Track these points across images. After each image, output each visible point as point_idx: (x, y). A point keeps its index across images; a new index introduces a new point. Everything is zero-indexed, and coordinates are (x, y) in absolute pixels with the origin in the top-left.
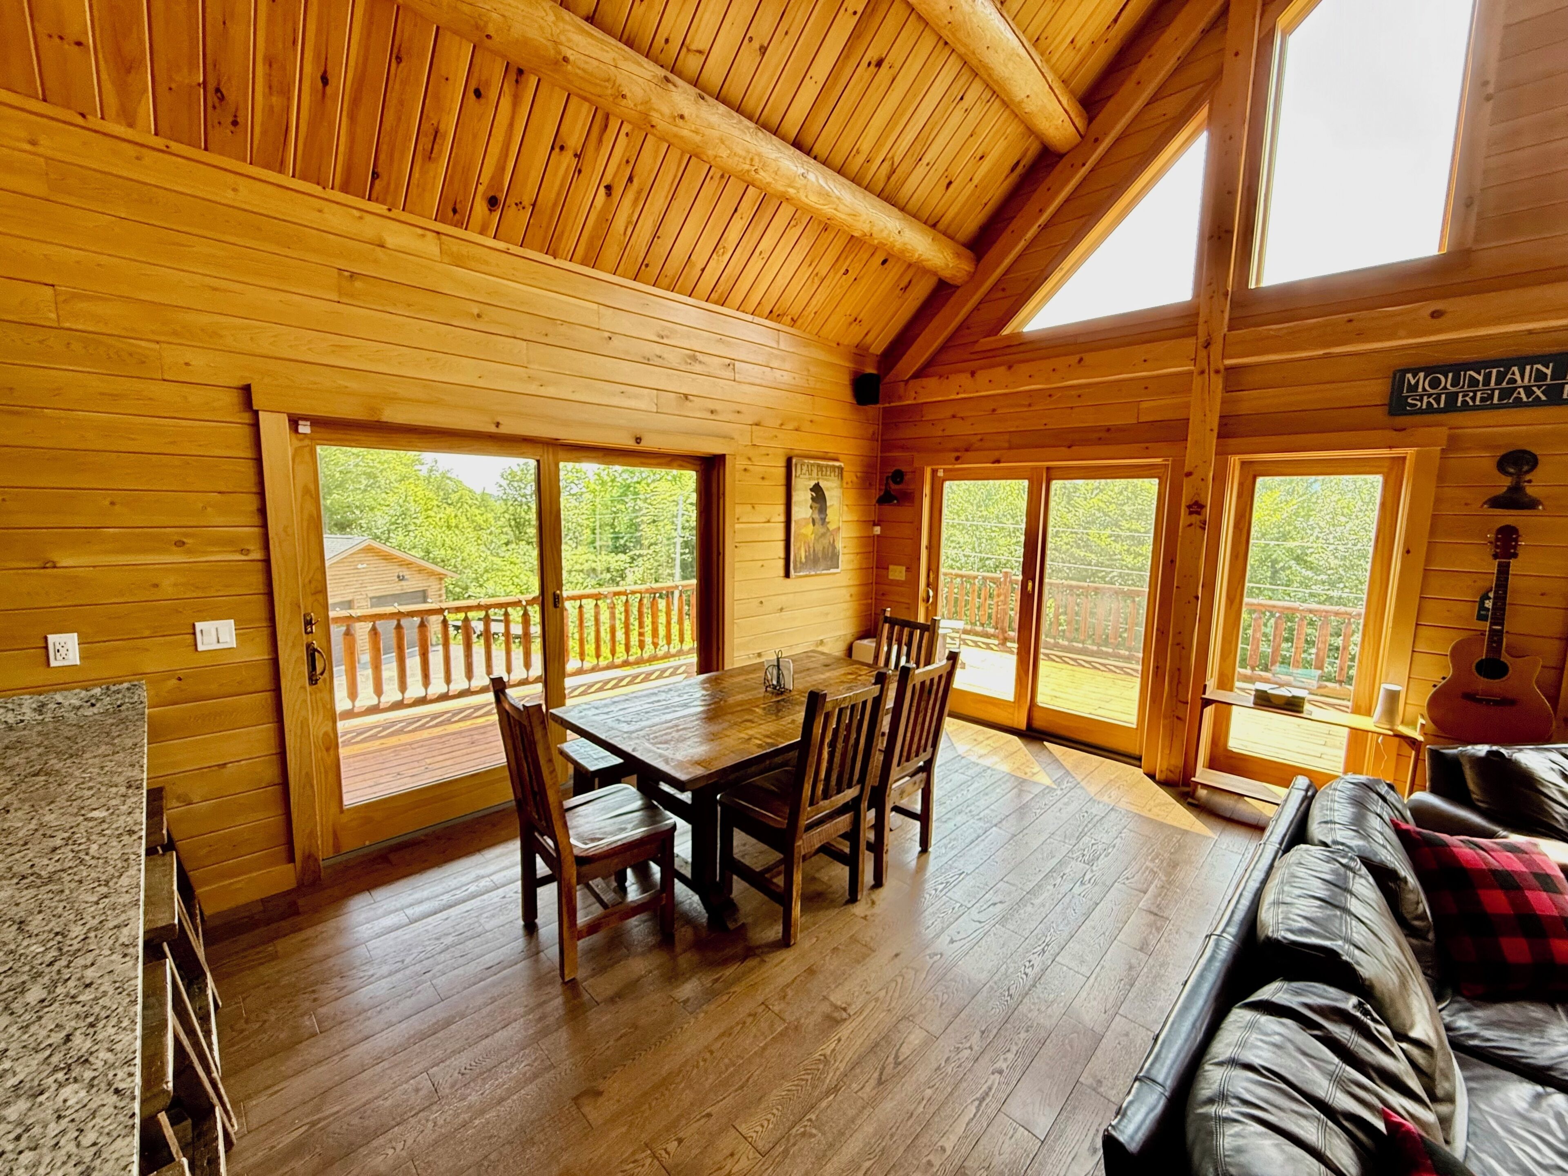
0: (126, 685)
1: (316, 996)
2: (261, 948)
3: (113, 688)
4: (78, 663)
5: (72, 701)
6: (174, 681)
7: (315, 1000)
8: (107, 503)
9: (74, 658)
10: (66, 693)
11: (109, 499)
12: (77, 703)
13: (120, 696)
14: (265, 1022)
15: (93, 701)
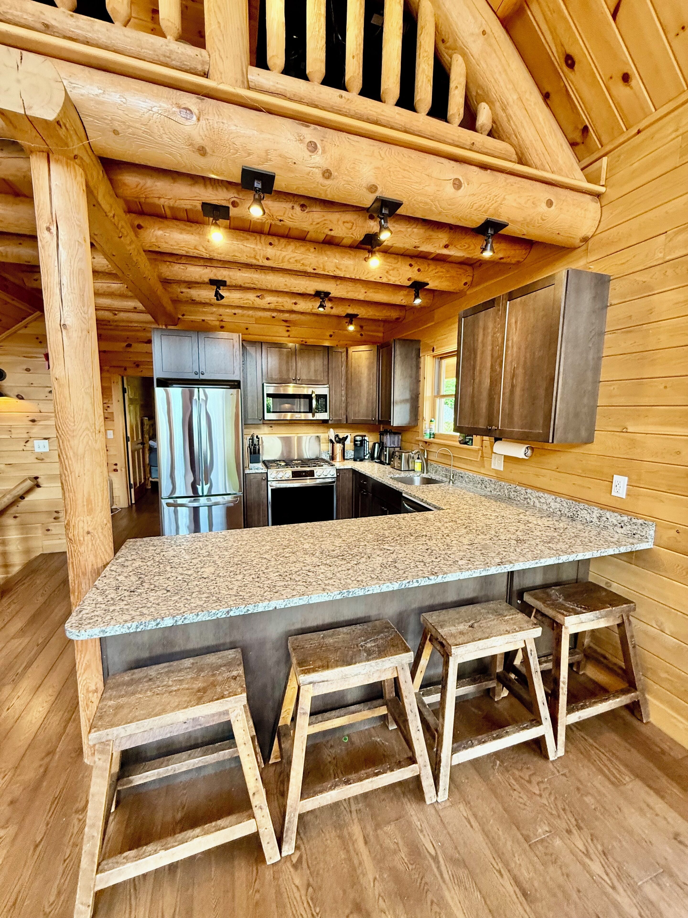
0: (641, 521)
1: (574, 830)
2: (622, 768)
3: (634, 521)
4: (624, 497)
5: (613, 520)
6: (673, 533)
7: (569, 832)
8: (662, 387)
9: (622, 494)
10: (612, 513)
11: (663, 385)
12: (615, 522)
13: (636, 527)
14: (540, 796)
15: (622, 524)
